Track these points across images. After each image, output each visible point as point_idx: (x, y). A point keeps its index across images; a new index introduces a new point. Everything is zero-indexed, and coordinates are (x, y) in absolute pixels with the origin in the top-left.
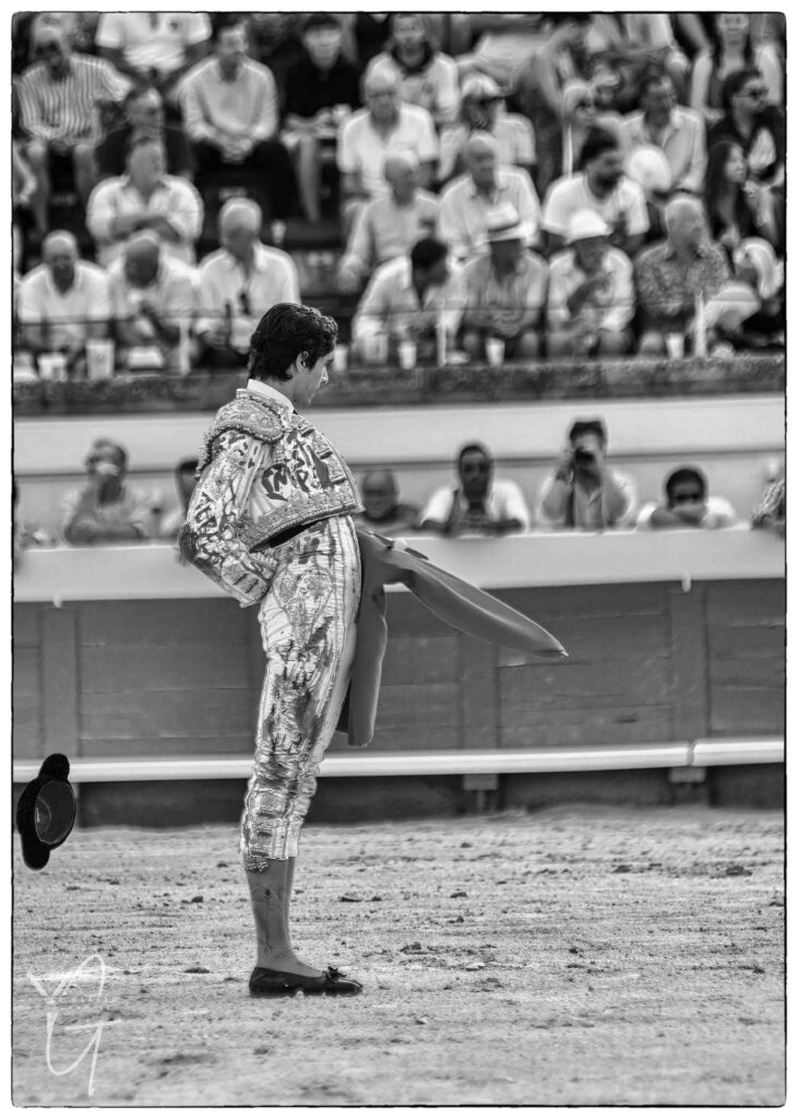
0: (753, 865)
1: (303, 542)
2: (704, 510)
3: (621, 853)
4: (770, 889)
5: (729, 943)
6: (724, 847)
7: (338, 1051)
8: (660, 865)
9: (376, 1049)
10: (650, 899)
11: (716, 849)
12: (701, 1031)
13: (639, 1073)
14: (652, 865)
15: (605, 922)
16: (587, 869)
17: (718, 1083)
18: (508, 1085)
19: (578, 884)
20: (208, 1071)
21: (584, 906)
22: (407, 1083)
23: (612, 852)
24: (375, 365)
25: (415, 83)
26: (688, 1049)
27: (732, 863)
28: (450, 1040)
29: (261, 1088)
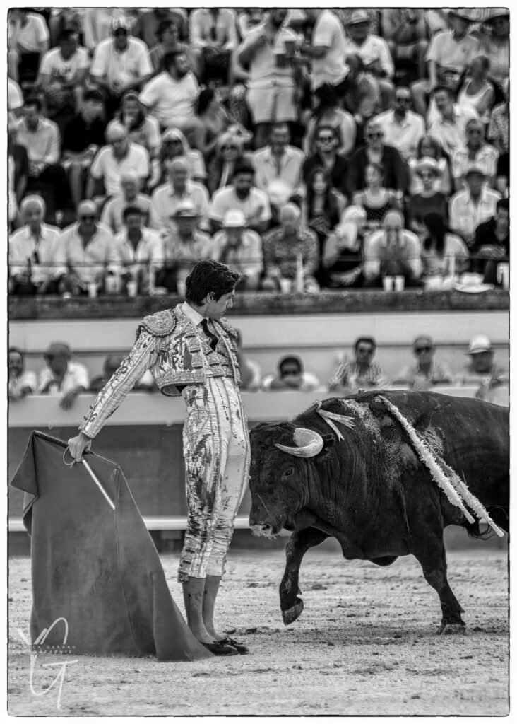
0: (328, 584)
1: (188, 393)
2: (301, 381)
3: (252, 576)
4: (337, 597)
5: (314, 628)
6: (311, 573)
7: (90, 688)
8: (274, 583)
9: (112, 686)
10: (269, 602)
11: (306, 575)
12: (298, 678)
13: (263, 702)
14: (270, 583)
15: (243, 615)
16: (233, 585)
17: (307, 708)
18: (188, 708)
19: (228, 594)
20: (16, 698)
21: (231, 606)
22: (129, 707)
23: (246, 576)
24: (114, 294)
25: (135, 134)
26: (290, 688)
27: (315, 582)
28: (154, 681)
29: (46, 708)
